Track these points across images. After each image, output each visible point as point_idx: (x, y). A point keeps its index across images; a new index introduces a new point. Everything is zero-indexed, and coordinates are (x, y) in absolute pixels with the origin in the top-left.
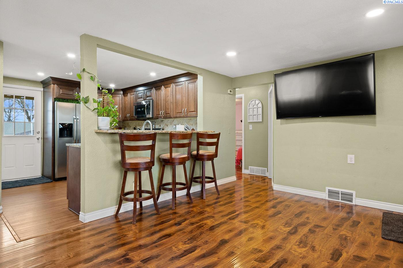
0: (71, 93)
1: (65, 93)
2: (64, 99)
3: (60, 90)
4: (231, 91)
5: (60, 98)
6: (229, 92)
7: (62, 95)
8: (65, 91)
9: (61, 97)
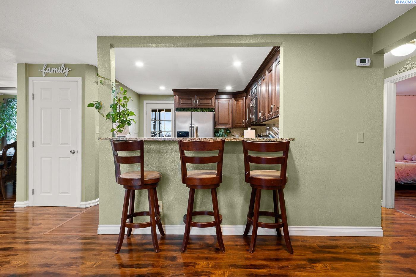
0: (189, 102)
1: (185, 102)
2: (185, 108)
3: (180, 100)
4: (363, 61)
5: (181, 108)
6: (358, 63)
7: (182, 104)
8: (185, 100)
9: (181, 106)
